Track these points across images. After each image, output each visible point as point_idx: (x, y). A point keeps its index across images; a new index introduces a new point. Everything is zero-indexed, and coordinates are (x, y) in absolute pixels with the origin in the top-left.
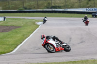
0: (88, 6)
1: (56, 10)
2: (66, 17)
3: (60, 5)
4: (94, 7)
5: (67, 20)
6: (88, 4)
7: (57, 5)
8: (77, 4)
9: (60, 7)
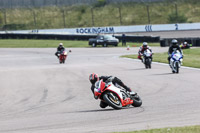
0: (80, 23)
1: (15, 32)
2: (35, 46)
3: (22, 22)
4: (93, 25)
5: (38, 53)
6: (80, 19)
7: (16, 22)
8: (57, 21)
9: (22, 27)
